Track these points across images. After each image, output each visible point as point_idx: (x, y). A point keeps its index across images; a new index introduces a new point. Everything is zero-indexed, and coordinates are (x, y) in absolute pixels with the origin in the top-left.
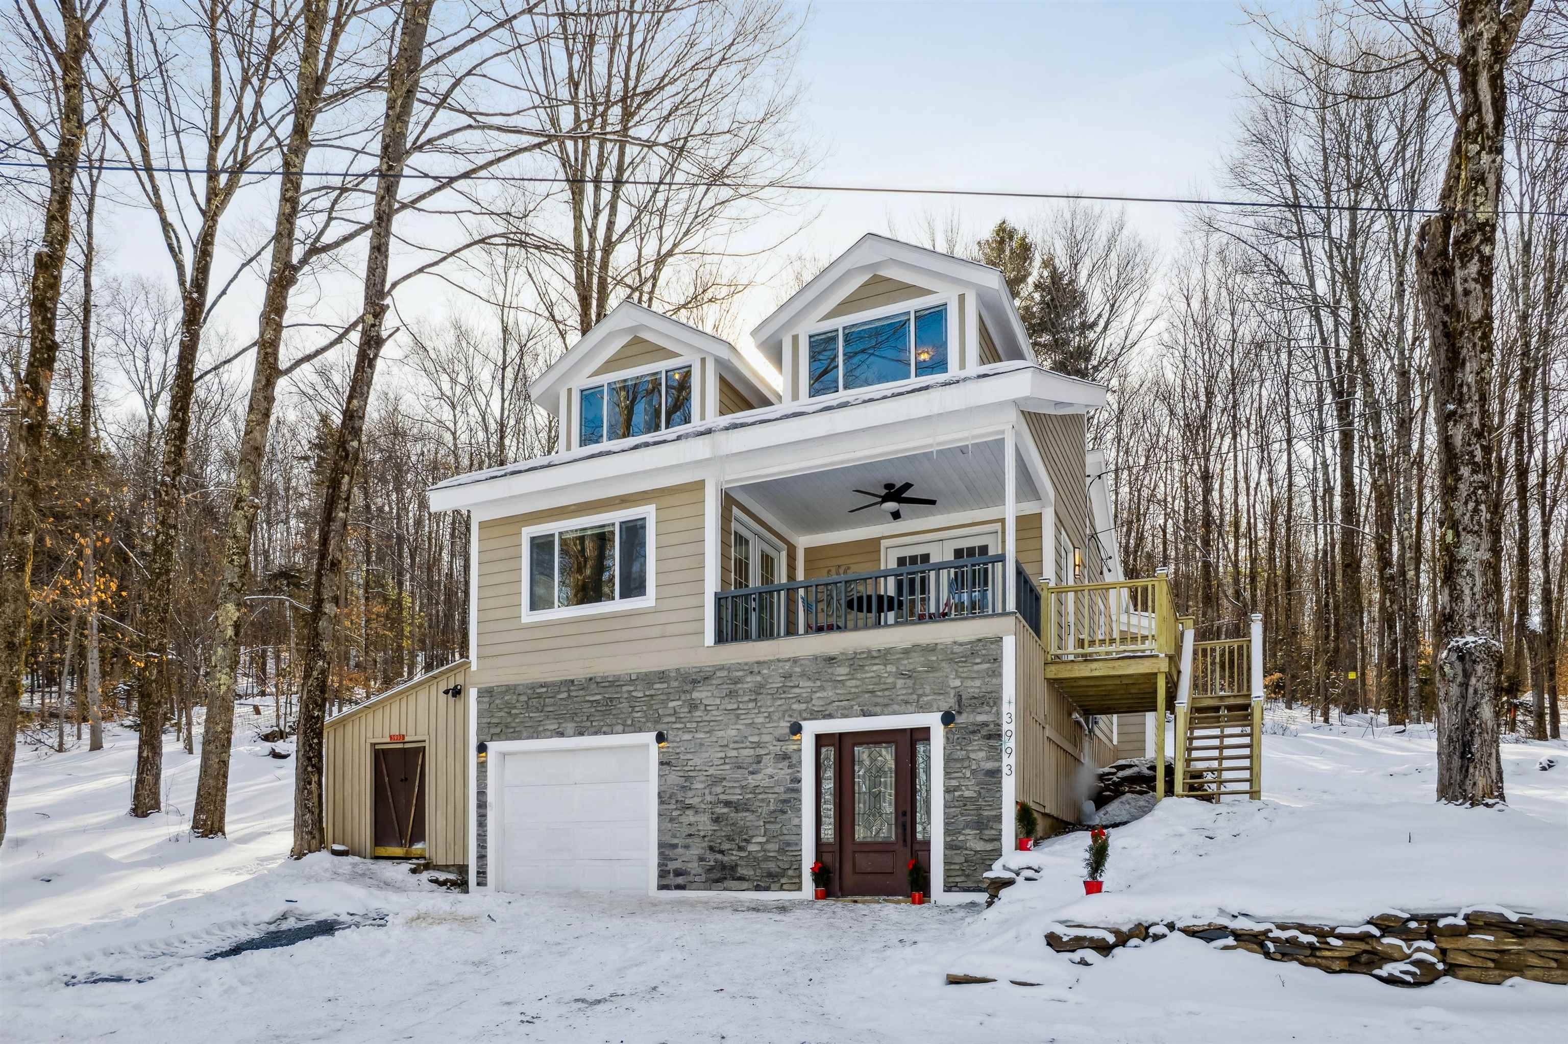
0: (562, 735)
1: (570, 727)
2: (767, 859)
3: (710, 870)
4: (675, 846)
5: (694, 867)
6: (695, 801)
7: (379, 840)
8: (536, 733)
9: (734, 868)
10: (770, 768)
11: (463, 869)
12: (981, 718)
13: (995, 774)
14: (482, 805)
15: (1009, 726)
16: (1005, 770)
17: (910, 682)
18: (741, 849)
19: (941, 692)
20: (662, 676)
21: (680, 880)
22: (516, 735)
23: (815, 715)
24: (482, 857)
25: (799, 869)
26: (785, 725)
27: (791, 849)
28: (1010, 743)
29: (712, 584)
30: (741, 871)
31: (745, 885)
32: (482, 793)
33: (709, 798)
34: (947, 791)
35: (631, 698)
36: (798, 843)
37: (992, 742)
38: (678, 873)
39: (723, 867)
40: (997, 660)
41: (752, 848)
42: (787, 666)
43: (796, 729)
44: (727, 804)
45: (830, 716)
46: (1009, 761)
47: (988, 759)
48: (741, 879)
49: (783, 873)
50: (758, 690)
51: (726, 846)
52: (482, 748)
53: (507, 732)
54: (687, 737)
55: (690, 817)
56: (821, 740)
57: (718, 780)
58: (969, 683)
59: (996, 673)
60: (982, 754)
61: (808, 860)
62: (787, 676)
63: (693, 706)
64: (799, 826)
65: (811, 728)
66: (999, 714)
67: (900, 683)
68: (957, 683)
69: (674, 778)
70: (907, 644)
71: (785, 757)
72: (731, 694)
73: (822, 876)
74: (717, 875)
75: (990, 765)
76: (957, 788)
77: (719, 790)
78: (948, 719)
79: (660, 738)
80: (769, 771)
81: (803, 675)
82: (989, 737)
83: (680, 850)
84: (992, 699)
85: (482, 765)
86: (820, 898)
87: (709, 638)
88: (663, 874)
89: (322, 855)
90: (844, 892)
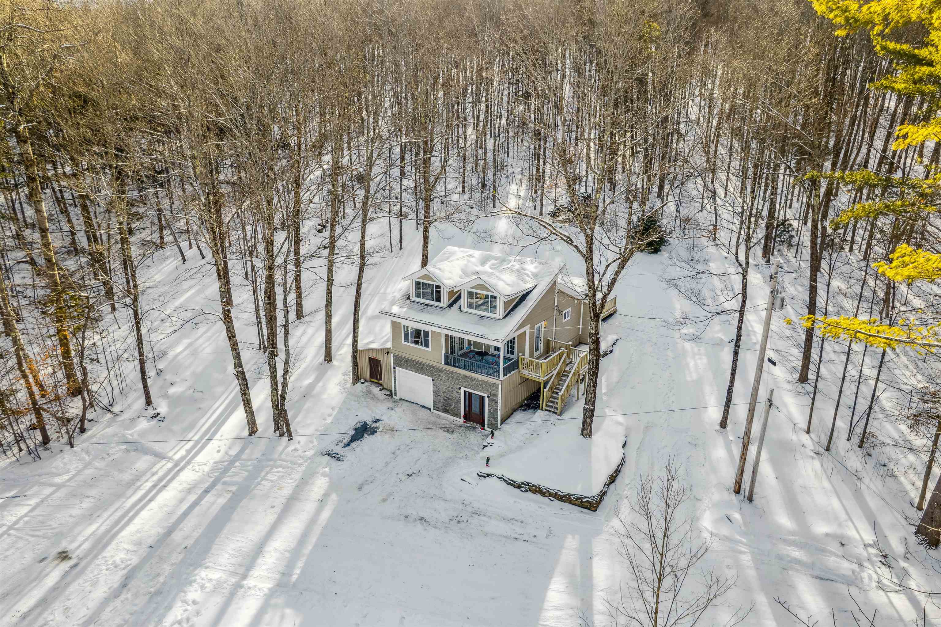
0: (411, 371)
1: (413, 370)
2: (454, 411)
3: (443, 409)
4: (436, 402)
5: (440, 407)
6: (440, 395)
7: (371, 377)
8: (406, 369)
9: (448, 410)
11: (391, 391)
12: (494, 398)
14: (395, 379)
15: (500, 402)
16: (499, 410)
17: (482, 387)
18: (449, 407)
19: (487, 391)
20: (433, 367)
22: (402, 367)
23: (464, 387)
24: (395, 390)
25: (461, 415)
26: (458, 386)
27: (459, 410)
28: (500, 405)
29: (443, 351)
30: (449, 412)
31: (450, 414)
32: (395, 377)
33: (443, 395)
34: (488, 410)
35: (427, 369)
37: (496, 404)
38: (437, 408)
39: (446, 409)
40: (498, 389)
41: (452, 407)
42: (458, 374)
43: (460, 388)
44: (447, 397)
45: (466, 388)
46: (499, 408)
47: (495, 406)
49: (457, 414)
50: (452, 377)
51: (447, 406)
52: (394, 368)
53: (400, 365)
54: (438, 381)
55: (439, 397)
56: (465, 392)
57: (444, 392)
58: (492, 391)
59: (497, 391)
61: (463, 413)
62: (458, 377)
63: (440, 376)
64: (460, 407)
65: (463, 389)
66: (497, 399)
67: (480, 386)
68: (490, 390)
69: (436, 389)
71: (458, 393)
72: (447, 376)
73: (465, 417)
75: (496, 408)
76: (490, 410)
77: (445, 394)
78: (488, 397)
79: (433, 380)
80: (455, 394)
81: (461, 377)
82: (496, 402)
84: (496, 396)
85: (395, 371)
86: (464, 422)
87: (443, 363)
88: (434, 407)
89: (359, 384)
90: (470, 421)
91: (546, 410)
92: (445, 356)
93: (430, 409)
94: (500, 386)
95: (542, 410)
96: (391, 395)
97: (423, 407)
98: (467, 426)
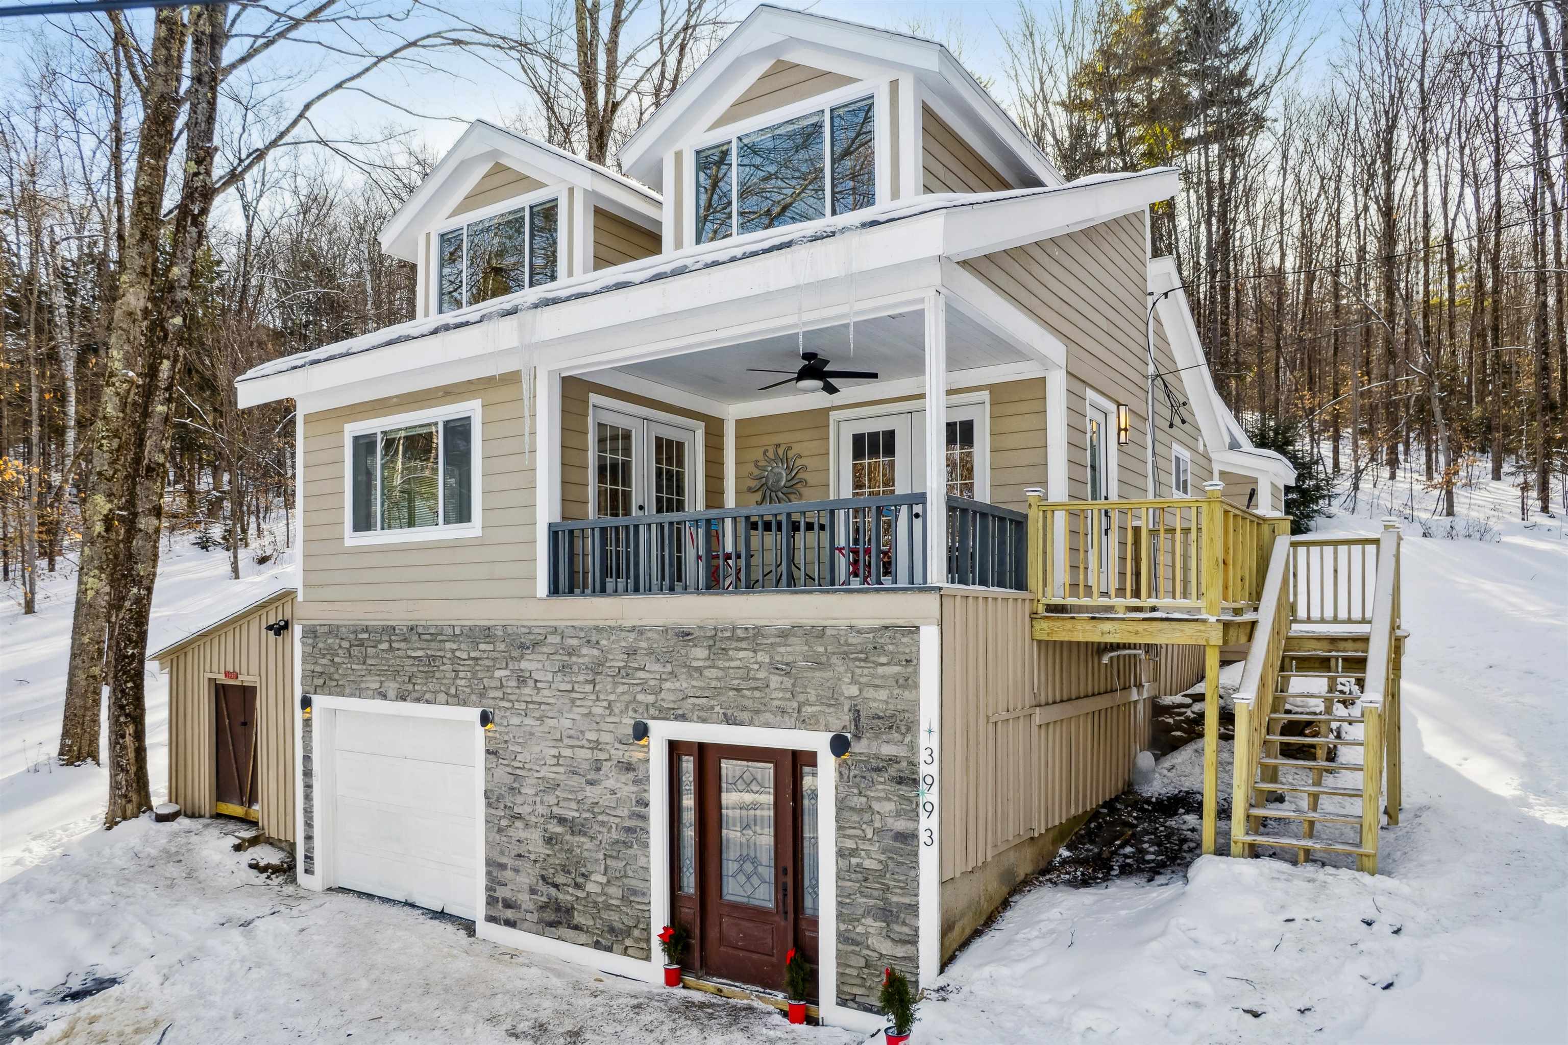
0: (384, 696)
1: (391, 687)
2: (608, 907)
3: (543, 908)
4: (503, 867)
5: (524, 898)
6: (524, 810)
7: (221, 792)
8: (359, 693)
9: (569, 911)
10: (612, 780)
11: (292, 846)
12: (887, 750)
13: (908, 838)
14: (308, 773)
15: (928, 769)
16: (923, 837)
17: (788, 682)
18: (577, 886)
19: (832, 700)
20: (487, 633)
21: (509, 914)
22: (339, 691)
23: (664, 715)
24: (309, 838)
25: (647, 930)
26: (627, 724)
28: (931, 796)
29: (545, 512)
30: (578, 919)
31: (583, 938)
32: (307, 758)
33: (541, 809)
34: (841, 853)
35: (455, 660)
36: (646, 893)
37: (904, 790)
38: (508, 905)
39: (558, 908)
40: (911, 661)
41: (591, 887)
42: (632, 636)
43: (641, 731)
44: (562, 821)
45: (683, 718)
46: (928, 824)
47: (898, 814)
48: (577, 928)
49: (628, 932)
50: (596, 668)
51: (560, 879)
53: (330, 684)
54: (515, 721)
55: (518, 831)
56: (675, 749)
57: (549, 789)
58: (870, 693)
59: (910, 682)
60: (888, 807)
61: (659, 919)
62: (631, 653)
63: (522, 681)
64: (647, 869)
65: (661, 732)
66: (913, 747)
67: (775, 680)
68: (854, 690)
69: (501, 773)
70: (784, 624)
71: (629, 767)
72: (564, 668)
73: (677, 940)
74: (550, 916)
75: (901, 825)
76: (854, 852)
77: (552, 800)
78: (839, 745)
79: (485, 719)
80: (610, 783)
81: (650, 652)
82: (900, 781)
83: (509, 874)
84: (905, 722)
85: (307, 723)
86: (672, 979)
87: (542, 586)
88: (491, 901)
89: (144, 822)
90: (708, 969)
91: (1254, 852)
92: (554, 534)
93: (469, 927)
94: (929, 637)
95: (1222, 850)
96: (286, 870)
97: (440, 915)
98: (689, 1005)
